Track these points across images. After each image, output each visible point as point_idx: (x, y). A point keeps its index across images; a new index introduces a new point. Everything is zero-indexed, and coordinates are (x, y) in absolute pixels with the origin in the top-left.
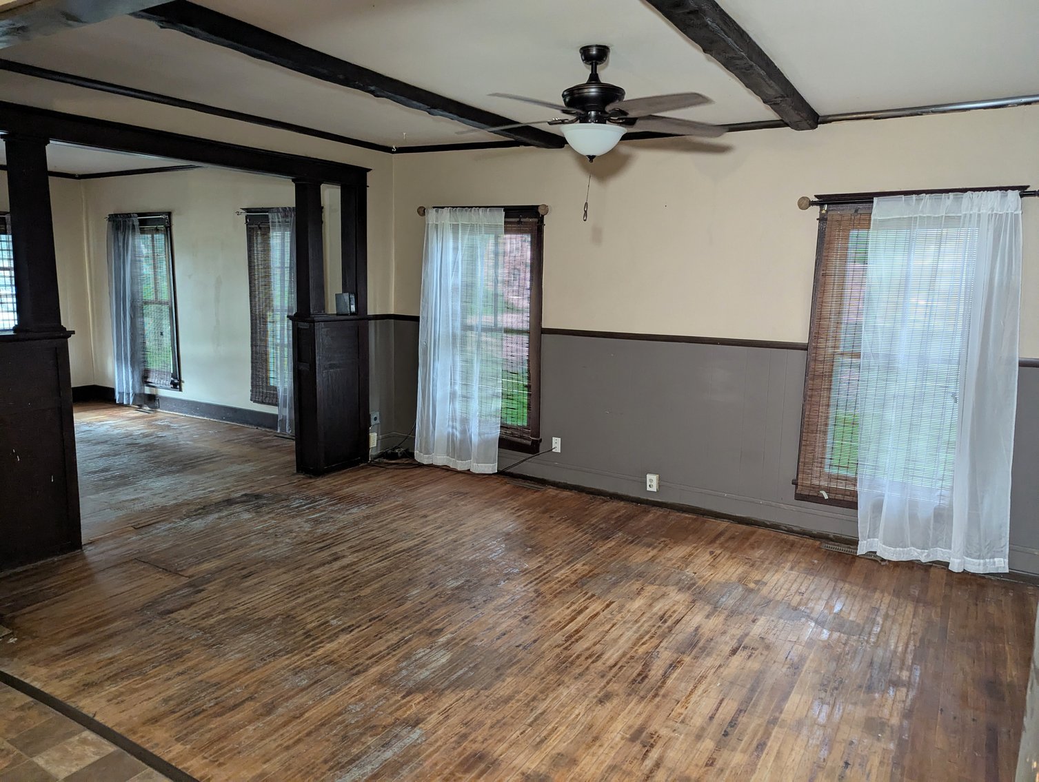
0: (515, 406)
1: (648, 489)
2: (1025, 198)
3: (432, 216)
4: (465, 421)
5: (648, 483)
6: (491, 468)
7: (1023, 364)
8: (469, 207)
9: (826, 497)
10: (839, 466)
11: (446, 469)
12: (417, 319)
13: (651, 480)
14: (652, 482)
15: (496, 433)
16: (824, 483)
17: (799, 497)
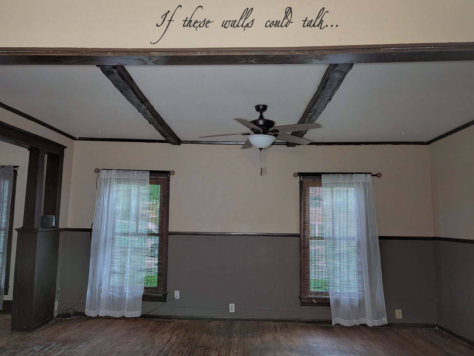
0: (152, 275)
1: (231, 311)
2: (373, 177)
3: (103, 174)
4: (122, 288)
5: (230, 308)
6: (137, 313)
7: (380, 238)
8: (128, 170)
9: (315, 302)
10: (318, 287)
11: (107, 318)
12: (90, 230)
13: (232, 307)
14: (232, 308)
15: (141, 292)
16: (313, 296)
17: (303, 304)
